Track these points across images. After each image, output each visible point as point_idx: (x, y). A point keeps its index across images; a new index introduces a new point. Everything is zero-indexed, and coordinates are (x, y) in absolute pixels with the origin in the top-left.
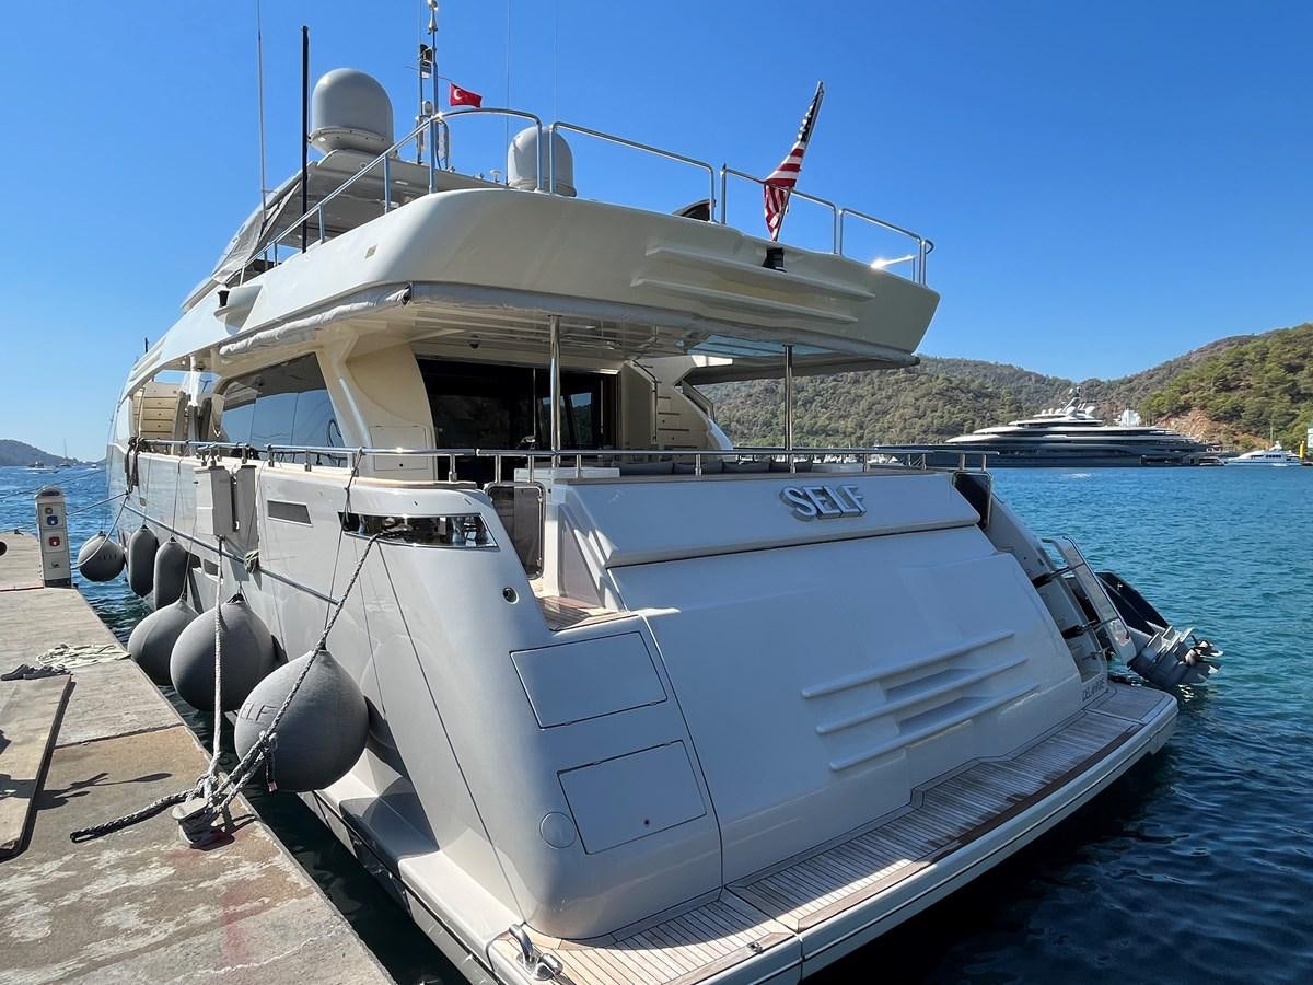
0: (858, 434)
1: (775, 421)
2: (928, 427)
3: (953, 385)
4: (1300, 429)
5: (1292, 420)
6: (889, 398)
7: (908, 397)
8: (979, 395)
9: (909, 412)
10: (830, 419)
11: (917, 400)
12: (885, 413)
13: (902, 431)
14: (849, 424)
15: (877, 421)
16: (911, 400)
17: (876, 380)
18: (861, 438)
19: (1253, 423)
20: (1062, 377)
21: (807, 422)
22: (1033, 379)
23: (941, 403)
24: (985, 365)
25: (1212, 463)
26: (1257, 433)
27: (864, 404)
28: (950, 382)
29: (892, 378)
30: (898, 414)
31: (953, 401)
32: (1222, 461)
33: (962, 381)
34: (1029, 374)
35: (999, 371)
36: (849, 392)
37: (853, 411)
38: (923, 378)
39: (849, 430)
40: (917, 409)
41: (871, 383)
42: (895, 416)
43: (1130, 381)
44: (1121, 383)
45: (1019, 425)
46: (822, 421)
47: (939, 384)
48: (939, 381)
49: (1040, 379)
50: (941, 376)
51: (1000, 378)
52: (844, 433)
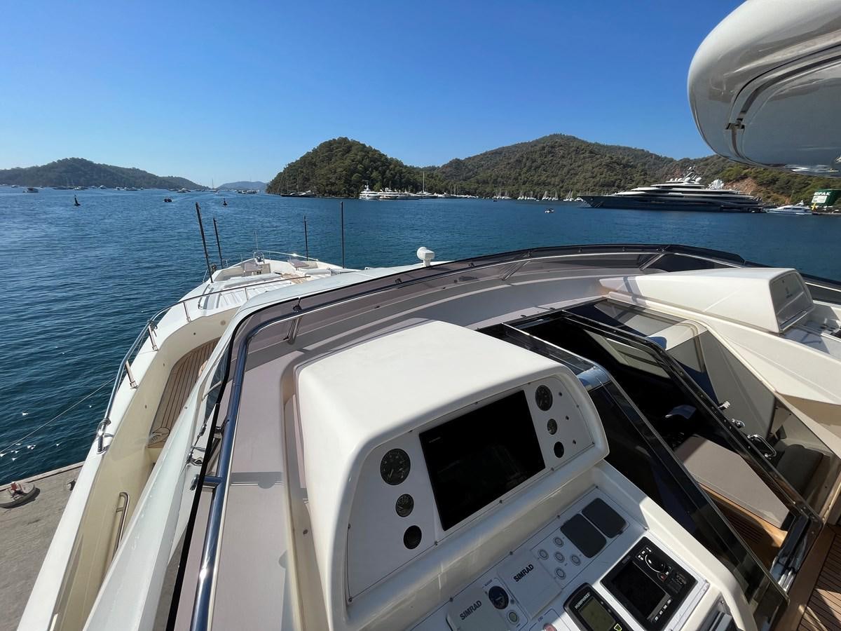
0: (561, 185)
1: (520, 177)
2: (597, 183)
3: (613, 161)
4: (809, 193)
5: (805, 187)
6: (579, 166)
7: (589, 166)
8: (626, 166)
9: (589, 174)
10: (548, 177)
11: (593, 168)
12: (576, 174)
13: (583, 184)
14: (557, 179)
15: (571, 179)
16: (590, 168)
17: (573, 157)
18: (562, 187)
19: (782, 188)
20: (669, 157)
21: (536, 178)
22: (654, 157)
23: (606, 170)
24: (629, 149)
25: (759, 211)
26: (783, 193)
27: (566, 170)
28: (612, 158)
29: (582, 156)
30: (582, 176)
31: (612, 169)
32: (766, 210)
33: (618, 158)
34: (652, 154)
35: (636, 152)
36: (559, 163)
37: (560, 173)
38: (598, 156)
39: (556, 183)
40: (593, 173)
41: (571, 158)
42: (580, 177)
43: (707, 159)
44: (701, 160)
45: (657, 187)
46: (543, 178)
47: (607, 160)
48: (606, 158)
49: (658, 158)
50: (608, 155)
51: (636, 157)
52: (554, 185)
